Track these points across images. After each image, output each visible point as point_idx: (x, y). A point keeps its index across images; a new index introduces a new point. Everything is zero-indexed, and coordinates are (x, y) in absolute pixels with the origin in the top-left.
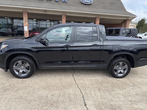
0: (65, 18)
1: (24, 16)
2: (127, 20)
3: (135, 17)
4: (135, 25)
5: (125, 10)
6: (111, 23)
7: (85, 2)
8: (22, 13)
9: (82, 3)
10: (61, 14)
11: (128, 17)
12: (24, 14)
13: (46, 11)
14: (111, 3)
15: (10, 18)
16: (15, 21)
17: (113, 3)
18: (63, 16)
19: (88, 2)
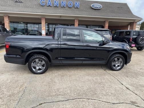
0: (78, 22)
1: (42, 21)
2: (134, 22)
3: (141, 20)
4: (139, 27)
5: (132, 14)
6: (119, 25)
7: (95, 7)
8: (40, 19)
9: (93, 9)
10: (74, 19)
11: (135, 20)
12: (42, 20)
13: (61, 16)
14: (118, 8)
15: (24, 23)
16: (29, 25)
17: (120, 8)
18: (75, 20)
19: (98, 8)
